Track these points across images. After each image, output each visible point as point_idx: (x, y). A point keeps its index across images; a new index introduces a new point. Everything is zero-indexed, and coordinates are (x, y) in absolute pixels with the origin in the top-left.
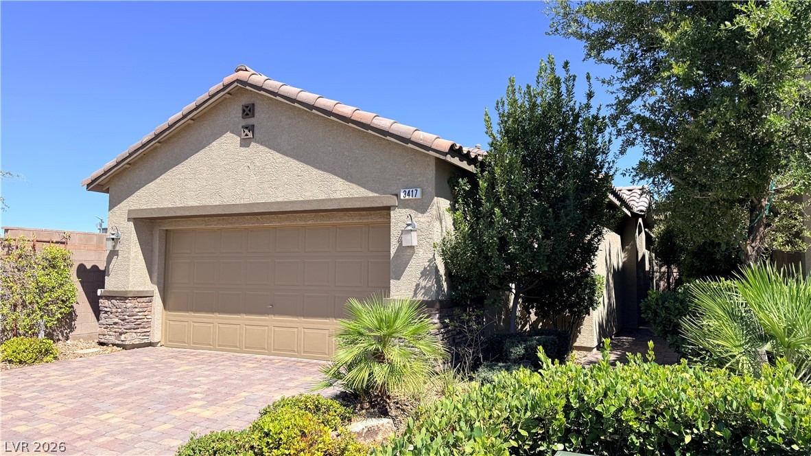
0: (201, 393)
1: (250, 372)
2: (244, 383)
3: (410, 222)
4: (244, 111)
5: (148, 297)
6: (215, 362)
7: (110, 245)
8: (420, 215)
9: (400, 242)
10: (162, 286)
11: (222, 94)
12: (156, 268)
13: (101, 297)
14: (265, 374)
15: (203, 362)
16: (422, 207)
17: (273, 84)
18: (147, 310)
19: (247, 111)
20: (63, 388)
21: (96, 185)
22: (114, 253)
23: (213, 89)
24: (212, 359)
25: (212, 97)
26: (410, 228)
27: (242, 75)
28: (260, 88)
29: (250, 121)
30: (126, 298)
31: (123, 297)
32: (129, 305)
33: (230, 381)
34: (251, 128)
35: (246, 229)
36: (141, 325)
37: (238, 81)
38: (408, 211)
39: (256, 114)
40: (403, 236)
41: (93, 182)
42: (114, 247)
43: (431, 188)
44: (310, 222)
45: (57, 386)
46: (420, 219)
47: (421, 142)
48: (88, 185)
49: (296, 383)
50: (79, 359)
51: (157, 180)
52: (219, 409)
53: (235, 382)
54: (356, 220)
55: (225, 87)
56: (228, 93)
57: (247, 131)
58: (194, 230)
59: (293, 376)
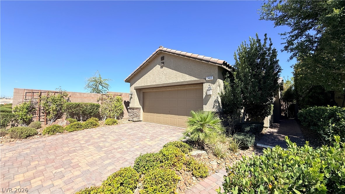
0: (149, 136)
1: (163, 130)
2: (161, 134)
3: (209, 87)
4: (161, 58)
5: (139, 109)
6: (155, 127)
7: (130, 95)
8: (213, 85)
9: (206, 93)
10: (143, 106)
11: (156, 54)
12: (141, 102)
13: (128, 109)
14: (167, 131)
15: (151, 126)
16: (213, 82)
17: (169, 50)
18: (139, 112)
19: (162, 58)
20: (116, 132)
21: (127, 81)
22: (131, 98)
23: (153, 53)
24: (154, 126)
25: (153, 55)
26: (209, 89)
27: (161, 48)
28: (165, 51)
29: (163, 61)
30: (134, 109)
31: (133, 109)
32: (135, 111)
33: (157, 133)
34: (163, 63)
35: (163, 91)
36: (138, 116)
37: (160, 50)
38: (209, 84)
39: (165, 59)
40: (207, 91)
41: (126, 80)
42: (131, 96)
43: (217, 76)
44: (179, 89)
45: (115, 131)
46: (213, 86)
47: (213, 61)
48: (125, 81)
49: (175, 135)
50: (123, 124)
51: (141, 79)
52: (153, 142)
53: (159, 133)
54: (192, 87)
55: (157, 52)
56: (157, 54)
57: (162, 64)
58: (150, 92)
59: (175, 132)
